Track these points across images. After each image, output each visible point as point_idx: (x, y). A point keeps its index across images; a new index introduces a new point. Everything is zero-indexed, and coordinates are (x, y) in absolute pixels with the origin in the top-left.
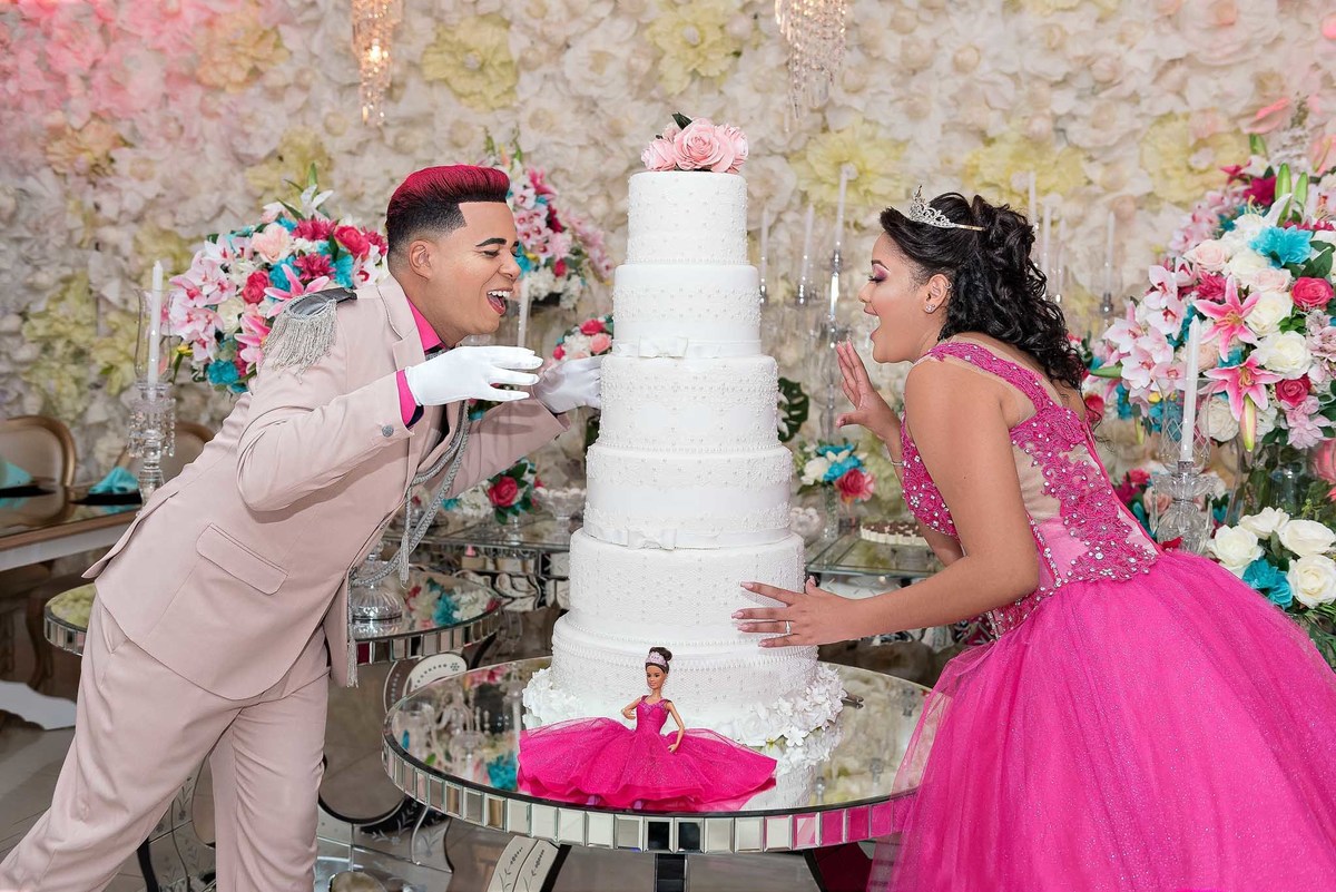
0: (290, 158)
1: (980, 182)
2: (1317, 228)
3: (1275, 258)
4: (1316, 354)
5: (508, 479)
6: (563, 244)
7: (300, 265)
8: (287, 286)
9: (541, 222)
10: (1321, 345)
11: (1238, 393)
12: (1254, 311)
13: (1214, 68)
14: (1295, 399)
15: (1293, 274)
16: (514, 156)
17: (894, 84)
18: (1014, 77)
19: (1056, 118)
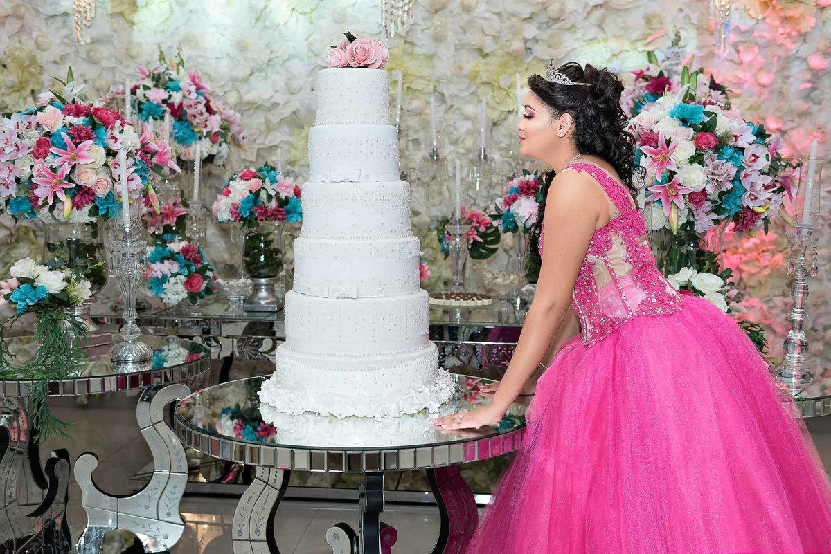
0: (10, 65)
1: (480, 81)
2: (705, 104)
3: (684, 122)
4: (710, 176)
5: (197, 275)
6: (216, 122)
7: (71, 133)
8: (64, 146)
9: (202, 107)
10: (713, 171)
11: (667, 200)
12: (674, 153)
13: (621, 10)
14: (699, 204)
15: (694, 130)
16: (178, 64)
17: (424, 19)
18: (499, 14)
19: (526, 41)
